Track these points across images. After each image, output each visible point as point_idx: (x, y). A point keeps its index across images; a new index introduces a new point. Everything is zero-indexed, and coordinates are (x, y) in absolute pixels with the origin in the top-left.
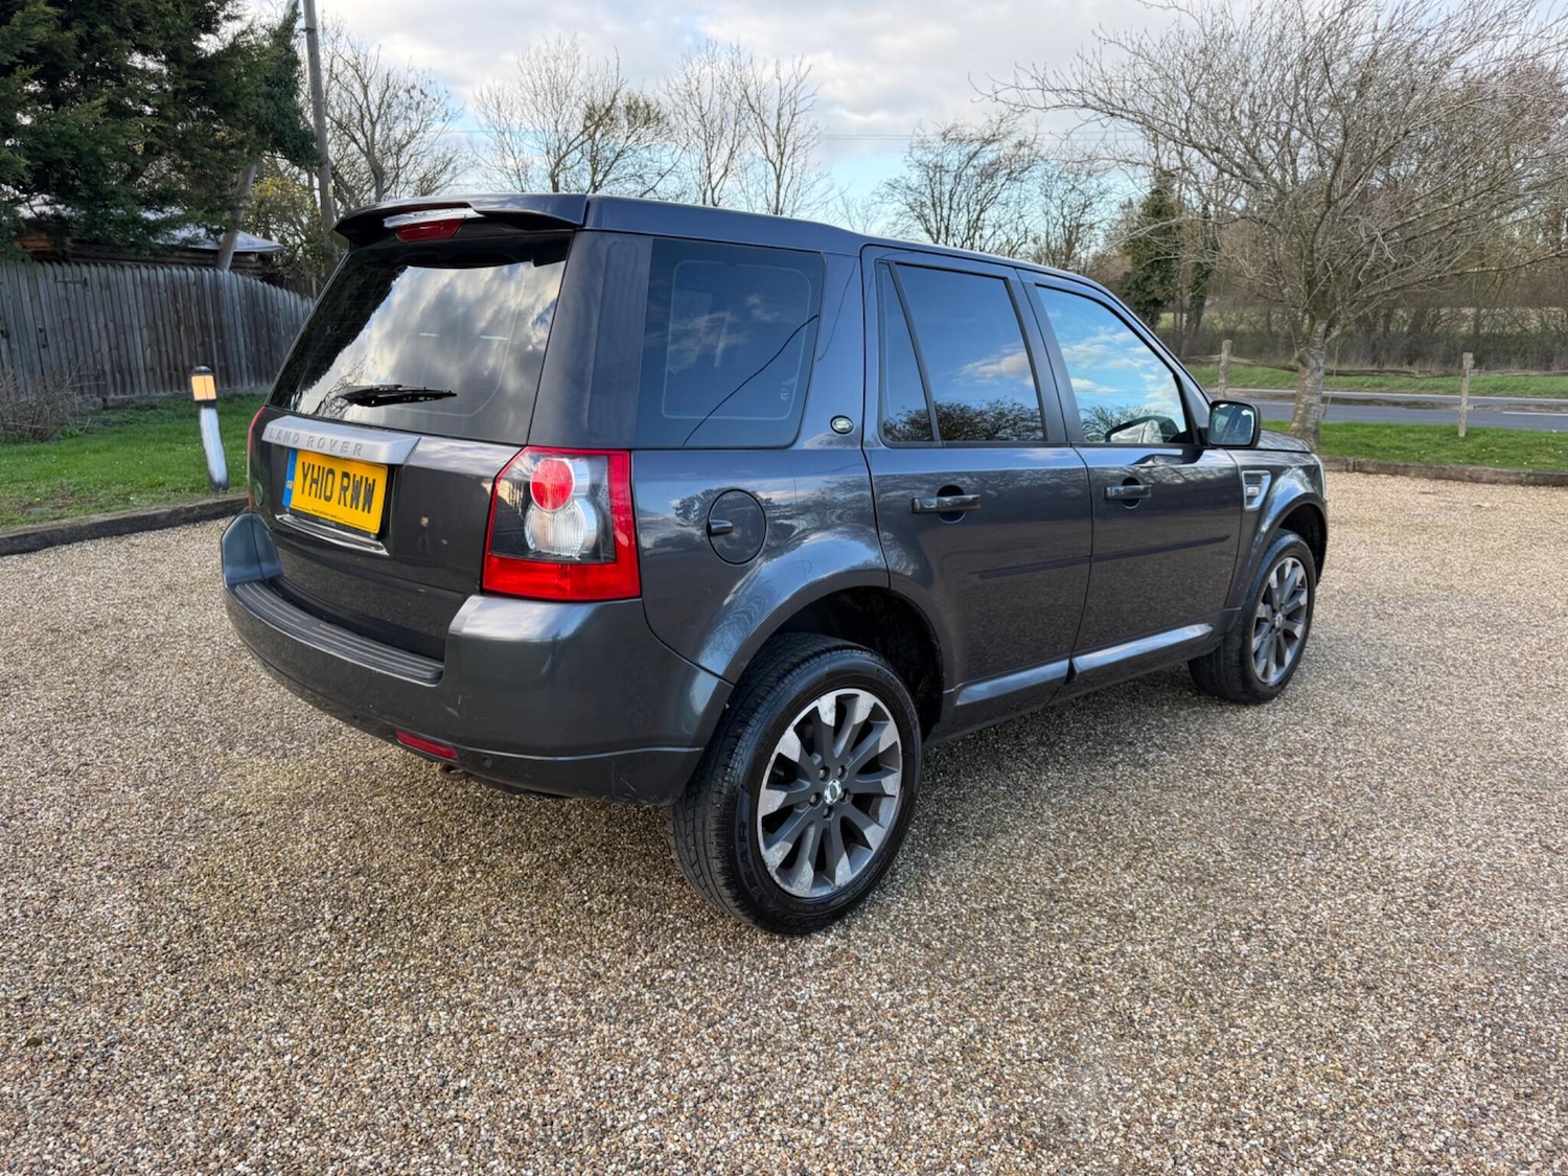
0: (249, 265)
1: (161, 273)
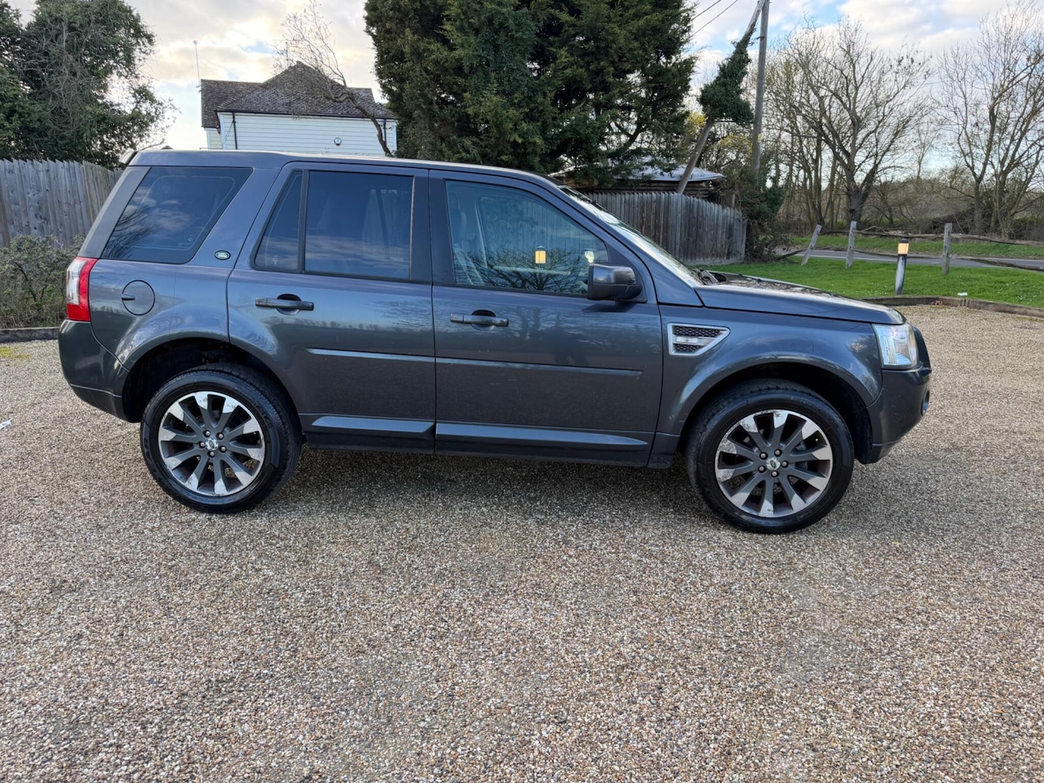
0: (700, 189)
1: (637, 197)
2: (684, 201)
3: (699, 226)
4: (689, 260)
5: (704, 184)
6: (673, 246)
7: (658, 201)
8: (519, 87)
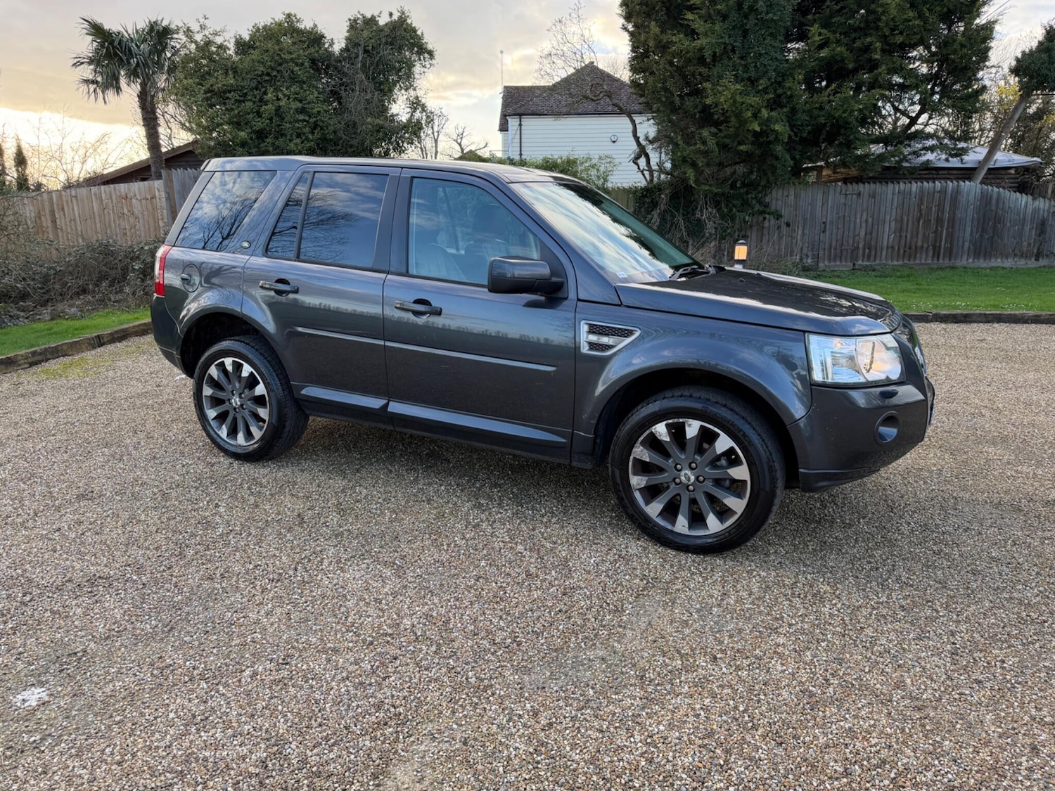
0: (1006, 177)
1: (915, 186)
2: (979, 191)
3: (998, 220)
4: (982, 260)
5: (1013, 171)
6: (961, 243)
7: (943, 192)
8: (766, 72)
